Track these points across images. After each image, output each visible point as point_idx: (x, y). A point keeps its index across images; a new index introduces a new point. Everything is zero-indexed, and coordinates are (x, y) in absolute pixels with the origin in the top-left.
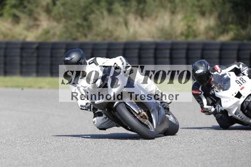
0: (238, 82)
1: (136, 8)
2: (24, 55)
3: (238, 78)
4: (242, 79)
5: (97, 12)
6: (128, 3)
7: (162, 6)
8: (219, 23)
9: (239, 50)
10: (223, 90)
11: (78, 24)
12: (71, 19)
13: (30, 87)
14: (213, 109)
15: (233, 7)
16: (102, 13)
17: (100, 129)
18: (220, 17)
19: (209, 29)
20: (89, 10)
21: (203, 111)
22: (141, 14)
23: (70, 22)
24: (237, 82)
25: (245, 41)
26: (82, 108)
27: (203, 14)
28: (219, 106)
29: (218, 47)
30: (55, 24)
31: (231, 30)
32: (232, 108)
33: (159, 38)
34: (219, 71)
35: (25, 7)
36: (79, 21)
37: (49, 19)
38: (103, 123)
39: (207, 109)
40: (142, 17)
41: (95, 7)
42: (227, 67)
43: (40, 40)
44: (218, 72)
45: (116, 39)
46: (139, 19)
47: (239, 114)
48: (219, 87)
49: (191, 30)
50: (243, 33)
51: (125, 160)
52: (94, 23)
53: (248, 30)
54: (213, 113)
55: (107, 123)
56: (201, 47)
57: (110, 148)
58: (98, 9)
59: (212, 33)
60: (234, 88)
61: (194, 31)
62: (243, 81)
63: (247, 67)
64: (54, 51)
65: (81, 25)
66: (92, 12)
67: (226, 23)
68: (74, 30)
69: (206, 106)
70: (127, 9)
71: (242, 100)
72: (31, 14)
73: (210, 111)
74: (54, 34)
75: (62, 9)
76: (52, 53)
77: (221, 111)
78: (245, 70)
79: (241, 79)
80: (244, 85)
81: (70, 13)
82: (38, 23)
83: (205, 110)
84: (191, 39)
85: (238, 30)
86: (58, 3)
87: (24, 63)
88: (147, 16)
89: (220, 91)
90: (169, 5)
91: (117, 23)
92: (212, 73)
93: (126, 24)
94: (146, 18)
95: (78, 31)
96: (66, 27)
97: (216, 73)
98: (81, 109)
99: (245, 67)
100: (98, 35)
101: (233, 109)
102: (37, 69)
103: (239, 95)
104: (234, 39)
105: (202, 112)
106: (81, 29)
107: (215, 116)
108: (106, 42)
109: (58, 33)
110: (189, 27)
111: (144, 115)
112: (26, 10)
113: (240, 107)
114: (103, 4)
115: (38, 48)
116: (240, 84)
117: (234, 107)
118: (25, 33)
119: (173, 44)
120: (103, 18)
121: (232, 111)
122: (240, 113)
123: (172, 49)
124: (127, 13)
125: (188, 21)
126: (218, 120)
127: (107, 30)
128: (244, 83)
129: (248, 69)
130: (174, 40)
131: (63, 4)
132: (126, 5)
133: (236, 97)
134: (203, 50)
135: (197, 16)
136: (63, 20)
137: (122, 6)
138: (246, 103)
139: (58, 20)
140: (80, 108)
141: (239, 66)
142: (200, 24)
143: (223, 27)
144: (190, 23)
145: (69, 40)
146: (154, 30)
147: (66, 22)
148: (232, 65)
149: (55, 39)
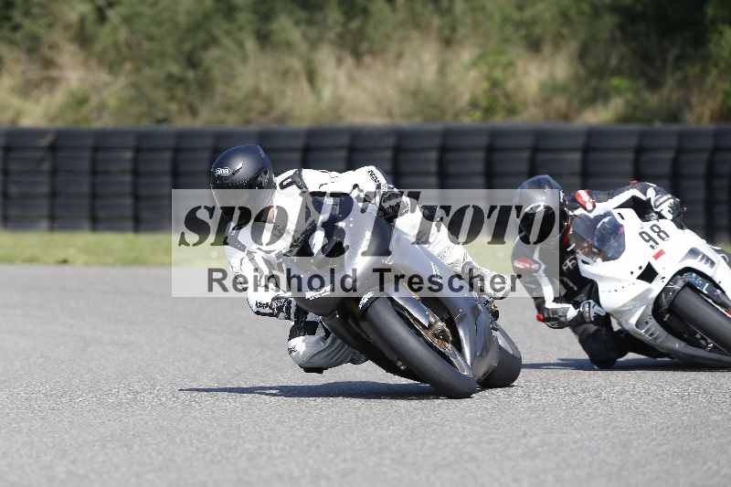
0: (647, 238)
1: (339, 29)
2: (13, 167)
3: (646, 226)
4: (657, 230)
5: (226, 41)
6: (318, 16)
7: (416, 23)
8: (582, 72)
9: (639, 151)
10: (606, 259)
11: (170, 77)
12: (150, 63)
13: (32, 260)
14: (572, 313)
15: (621, 27)
16: (241, 45)
17: (308, 370)
18: (582, 55)
19: (551, 89)
20: (201, 36)
21: (542, 317)
22: (356, 46)
23: (148, 72)
24: (643, 238)
25: (658, 125)
26: (262, 311)
27: (534, 46)
28: (589, 303)
29: (580, 142)
30: (104, 76)
31: (618, 91)
32: (630, 310)
33: (408, 116)
34: (589, 206)
35: (16, 28)
36: (175, 69)
37: (85, 63)
38: (318, 353)
39: (555, 312)
40: (357, 55)
41: (219, 27)
42: (611, 196)
43: (60, 124)
44: (585, 209)
45: (282, 119)
46: (349, 61)
47: (648, 326)
48: (587, 250)
49: (498, 92)
50: (653, 99)
51: (307, 471)
52: (217, 72)
53: (665, 91)
54: (570, 322)
55: (326, 353)
56: (528, 142)
57: (265, 437)
58: (228, 33)
59: (560, 102)
60: (636, 252)
61: (507, 96)
62: (662, 234)
63: (670, 196)
64: (100, 156)
65: (181, 81)
66: (213, 41)
67: (601, 72)
68: (159, 95)
69: (550, 304)
70: (313, 32)
71: (656, 287)
72: (33, 47)
73: (562, 319)
74: (102, 107)
75: (123, 34)
76: (94, 162)
77: (598, 316)
78: (665, 204)
79: (655, 228)
80: (662, 245)
81: (146, 45)
82: (54, 73)
83: (548, 314)
84: (499, 120)
85: (636, 92)
86: (113, 15)
87: (13, 190)
88: (372, 52)
89: (595, 261)
90: (436, 21)
91: (285, 74)
92: (571, 213)
93: (311, 76)
94: (367, 59)
95: (172, 98)
96: (135, 86)
97: (579, 212)
98: (258, 313)
99: (663, 196)
100: (228, 109)
101: (631, 312)
102: (52, 207)
103: (648, 274)
104: (625, 119)
105: (539, 319)
106: (179, 92)
107: (574, 331)
108: (253, 127)
109: (112, 102)
110: (495, 84)
111: (443, 331)
112: (18, 36)
113: (651, 307)
114: (244, 17)
115: (53, 148)
116: (651, 243)
117: (635, 307)
118: (16, 102)
119: (447, 134)
120: (245, 59)
121: (630, 318)
122: (650, 324)
123: (443, 150)
124: (314, 44)
125: (493, 66)
126: (584, 342)
127: (256, 92)
128: (663, 239)
129: (672, 201)
130: (449, 121)
131: (127, 20)
132: (310, 23)
133: (640, 278)
134: (536, 150)
135: (517, 53)
136: (128, 66)
137: (297, 23)
138: (666, 294)
139: (113, 68)
140: (255, 309)
141: (645, 194)
142: (526, 73)
143: (594, 82)
144: (498, 74)
145: (146, 125)
146: (391, 92)
147: (138, 70)
148: (623, 191)
149: (105, 122)
